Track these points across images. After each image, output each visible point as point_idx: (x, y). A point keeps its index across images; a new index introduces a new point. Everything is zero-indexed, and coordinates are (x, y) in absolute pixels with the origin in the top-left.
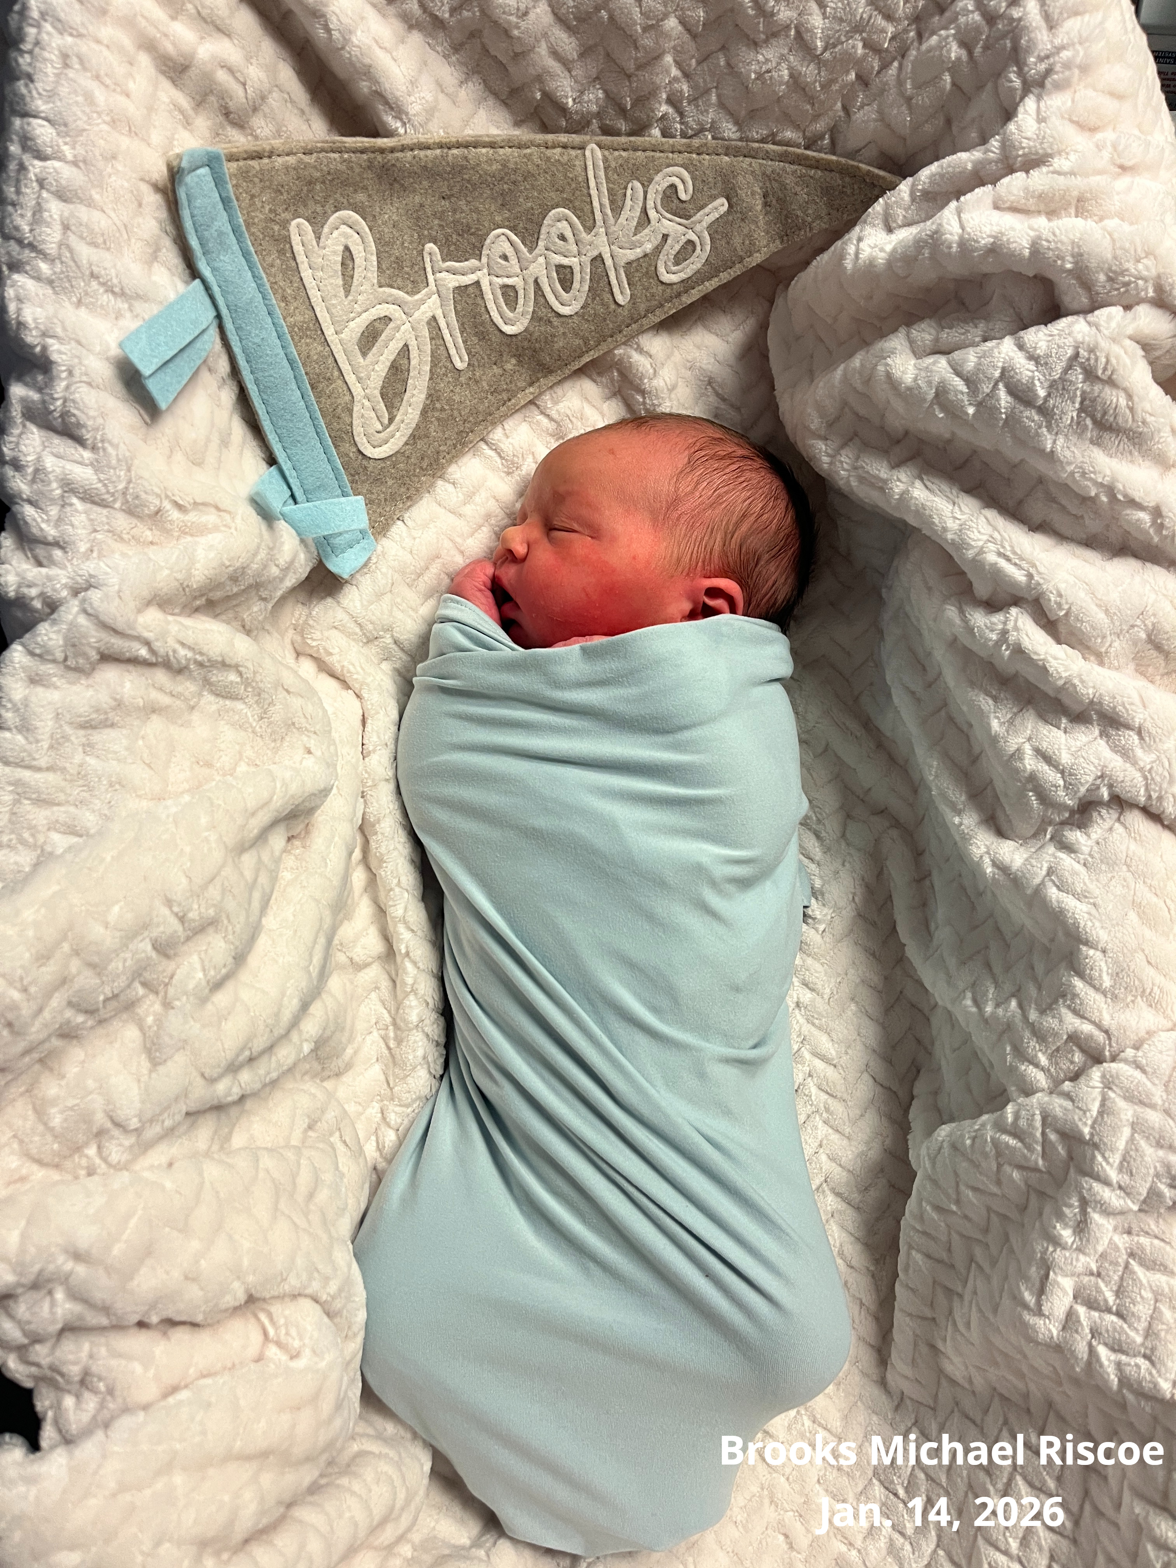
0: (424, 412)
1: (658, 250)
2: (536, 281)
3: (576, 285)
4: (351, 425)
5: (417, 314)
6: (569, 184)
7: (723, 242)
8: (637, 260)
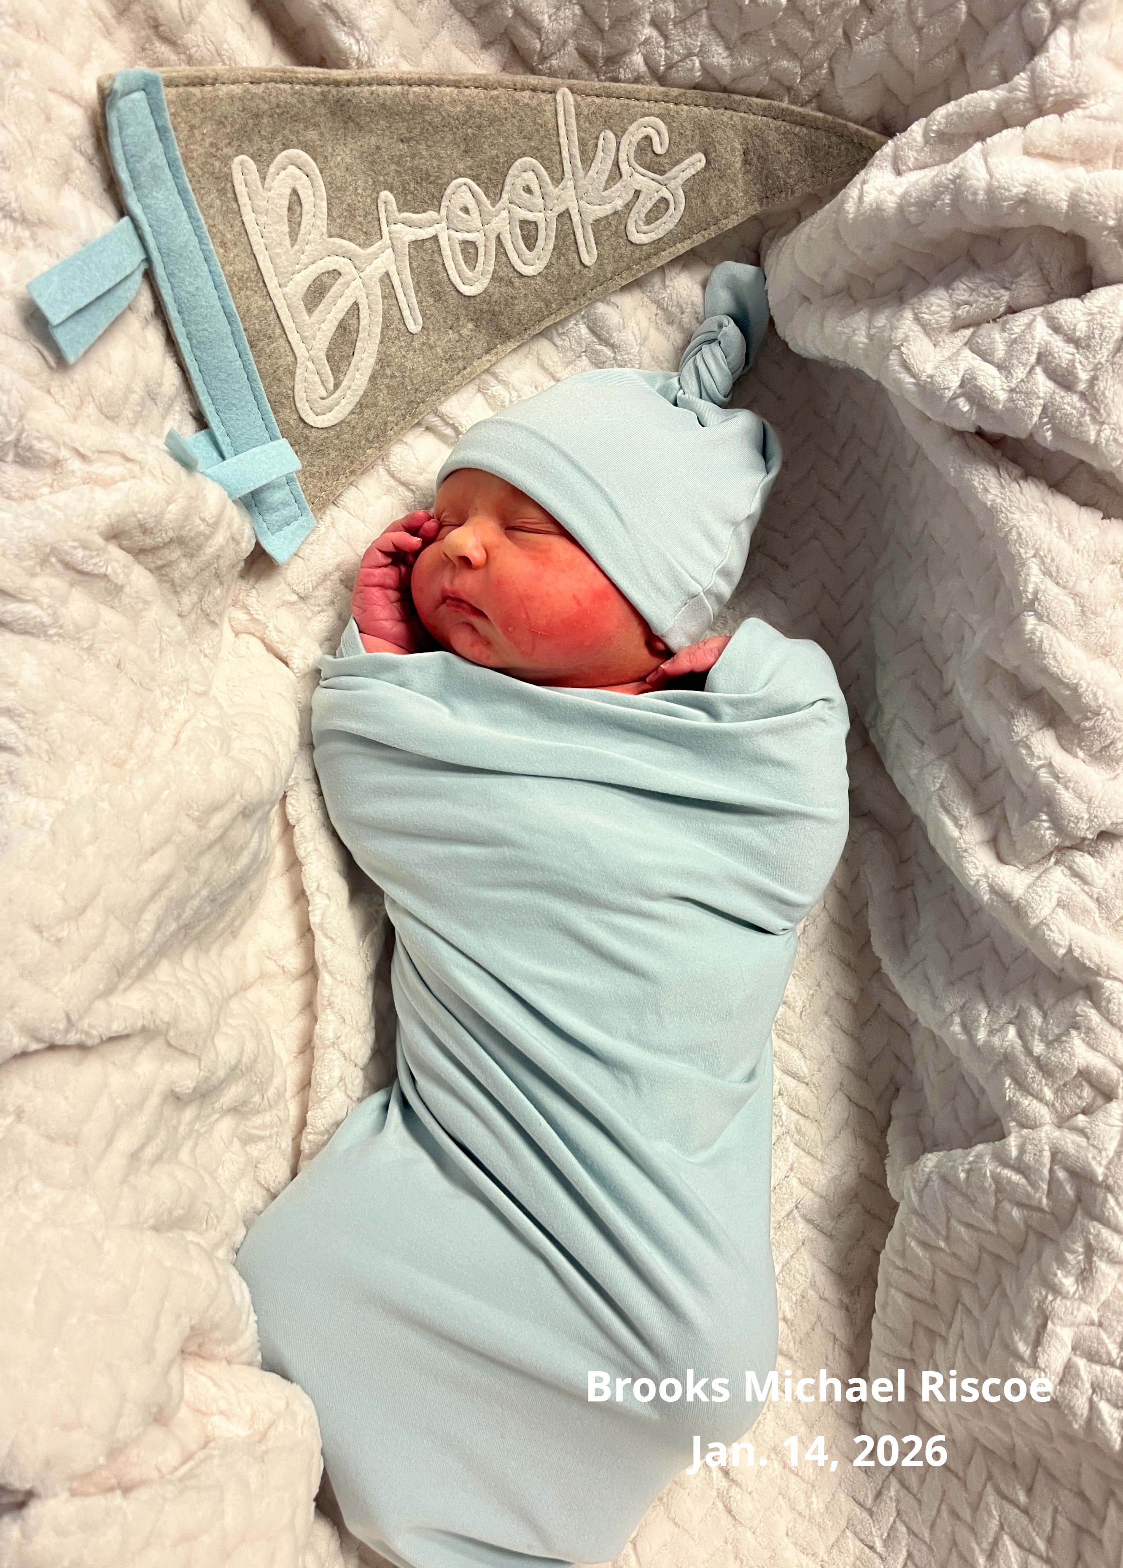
0: (373, 378)
1: (629, 206)
2: (498, 238)
3: (540, 243)
4: (293, 389)
5: (368, 270)
6: (538, 131)
7: (699, 202)
8: (607, 217)
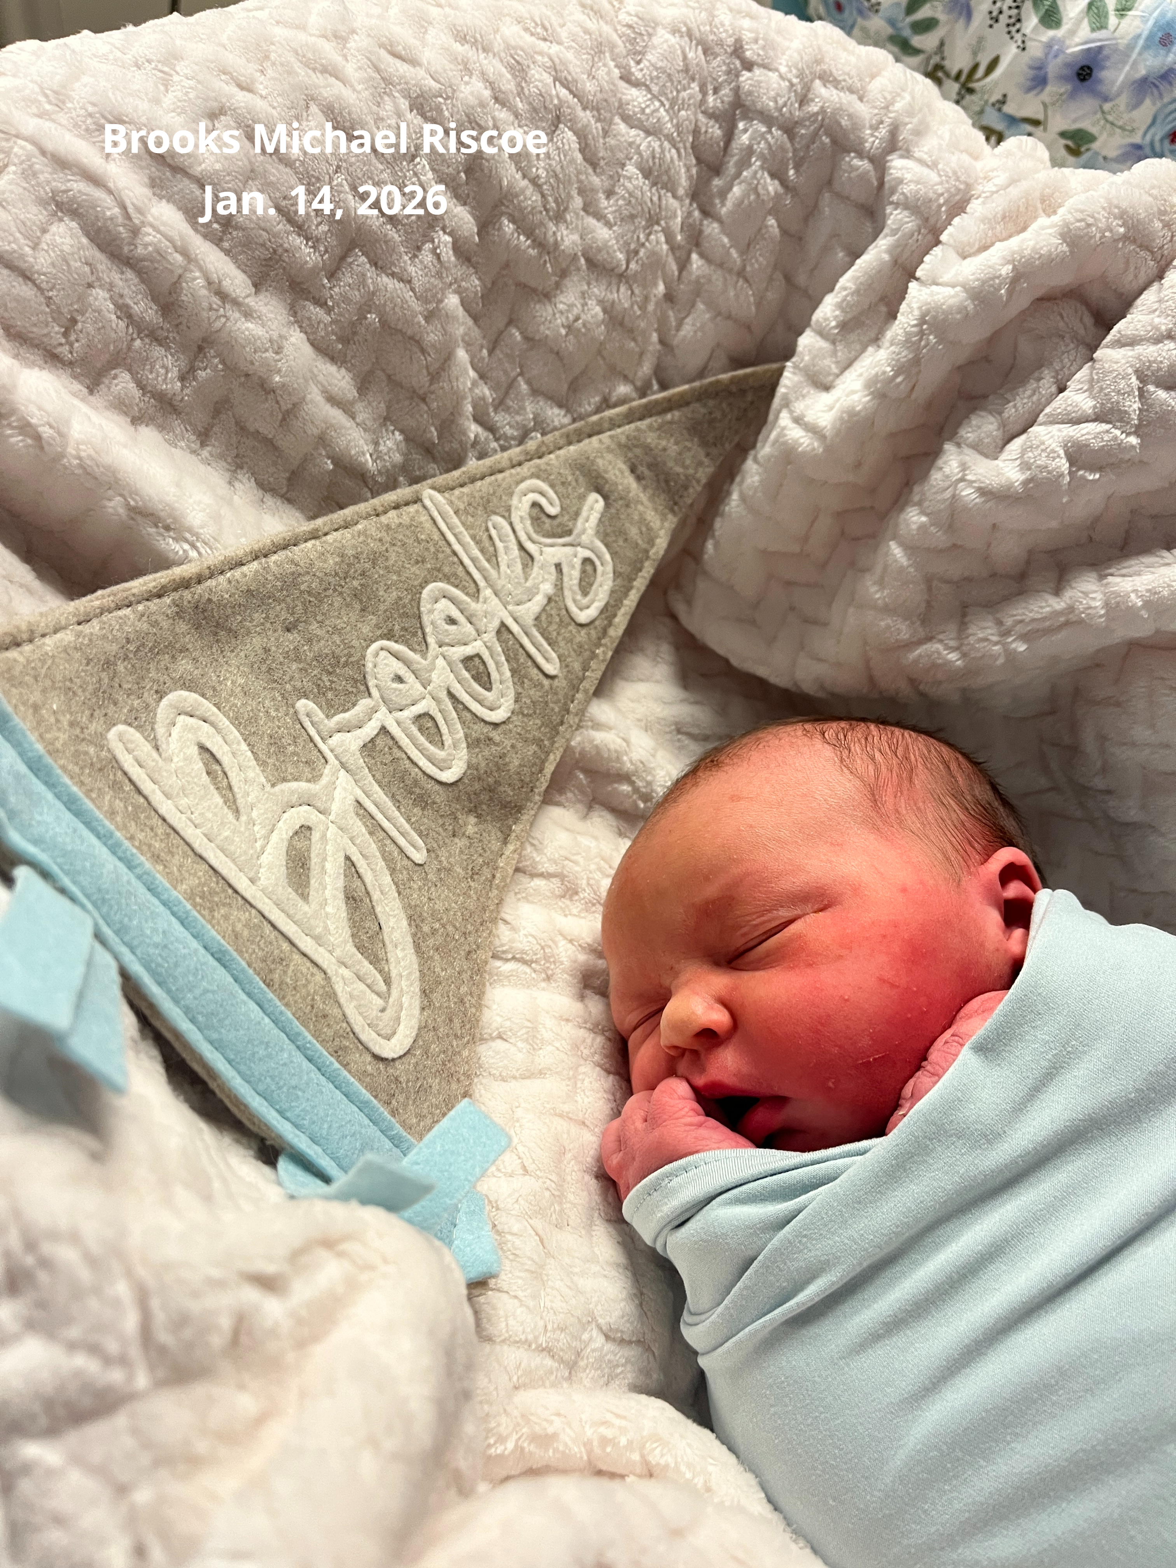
0: (417, 947)
1: (559, 586)
2: (449, 694)
3: (495, 675)
4: (345, 1019)
5: (335, 807)
6: (427, 549)
7: (621, 543)
8: (544, 610)
